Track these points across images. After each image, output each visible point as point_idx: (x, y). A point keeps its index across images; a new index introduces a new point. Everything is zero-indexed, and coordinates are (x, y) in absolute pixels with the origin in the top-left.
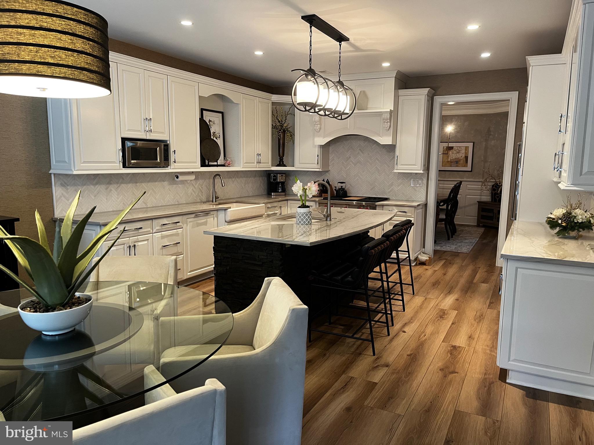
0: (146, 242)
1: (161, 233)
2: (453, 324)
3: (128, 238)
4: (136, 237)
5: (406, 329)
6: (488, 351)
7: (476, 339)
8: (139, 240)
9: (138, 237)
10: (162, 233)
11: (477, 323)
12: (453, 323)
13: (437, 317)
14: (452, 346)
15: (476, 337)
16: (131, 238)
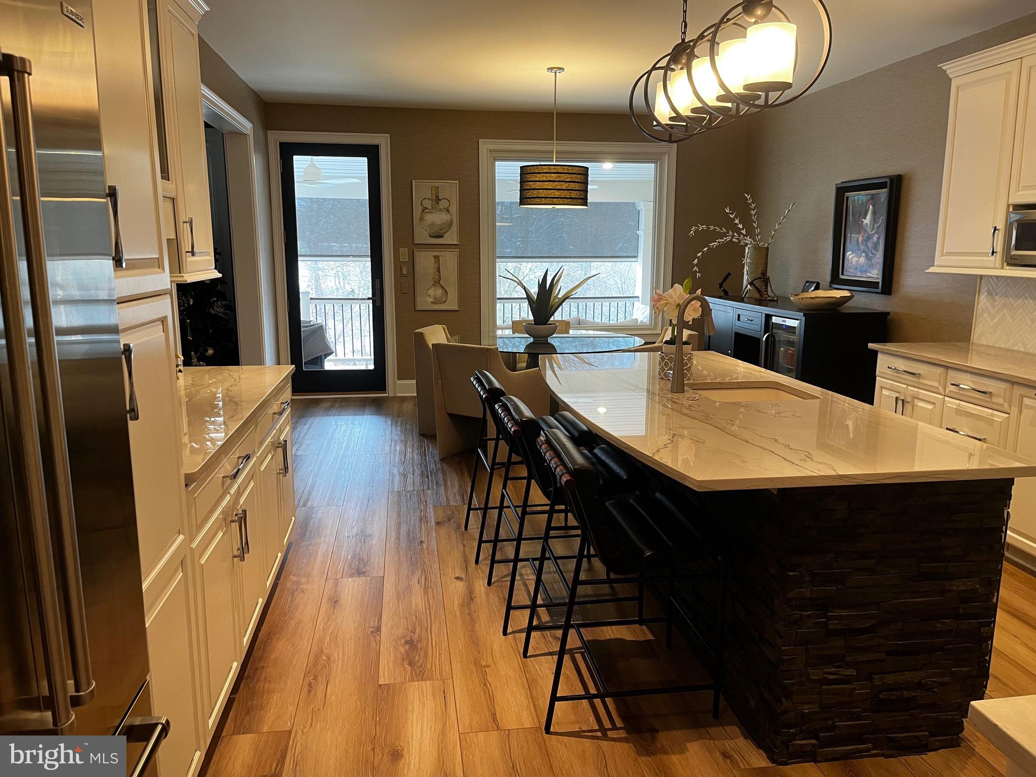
0: (930, 407)
1: (958, 402)
2: (378, 629)
3: (905, 386)
4: (917, 390)
5: (460, 585)
6: (304, 580)
7: (325, 599)
8: (920, 397)
9: (920, 391)
10: (962, 403)
11: (322, 651)
12: (378, 631)
13: (420, 640)
14: (364, 573)
15: (325, 604)
16: (909, 388)
